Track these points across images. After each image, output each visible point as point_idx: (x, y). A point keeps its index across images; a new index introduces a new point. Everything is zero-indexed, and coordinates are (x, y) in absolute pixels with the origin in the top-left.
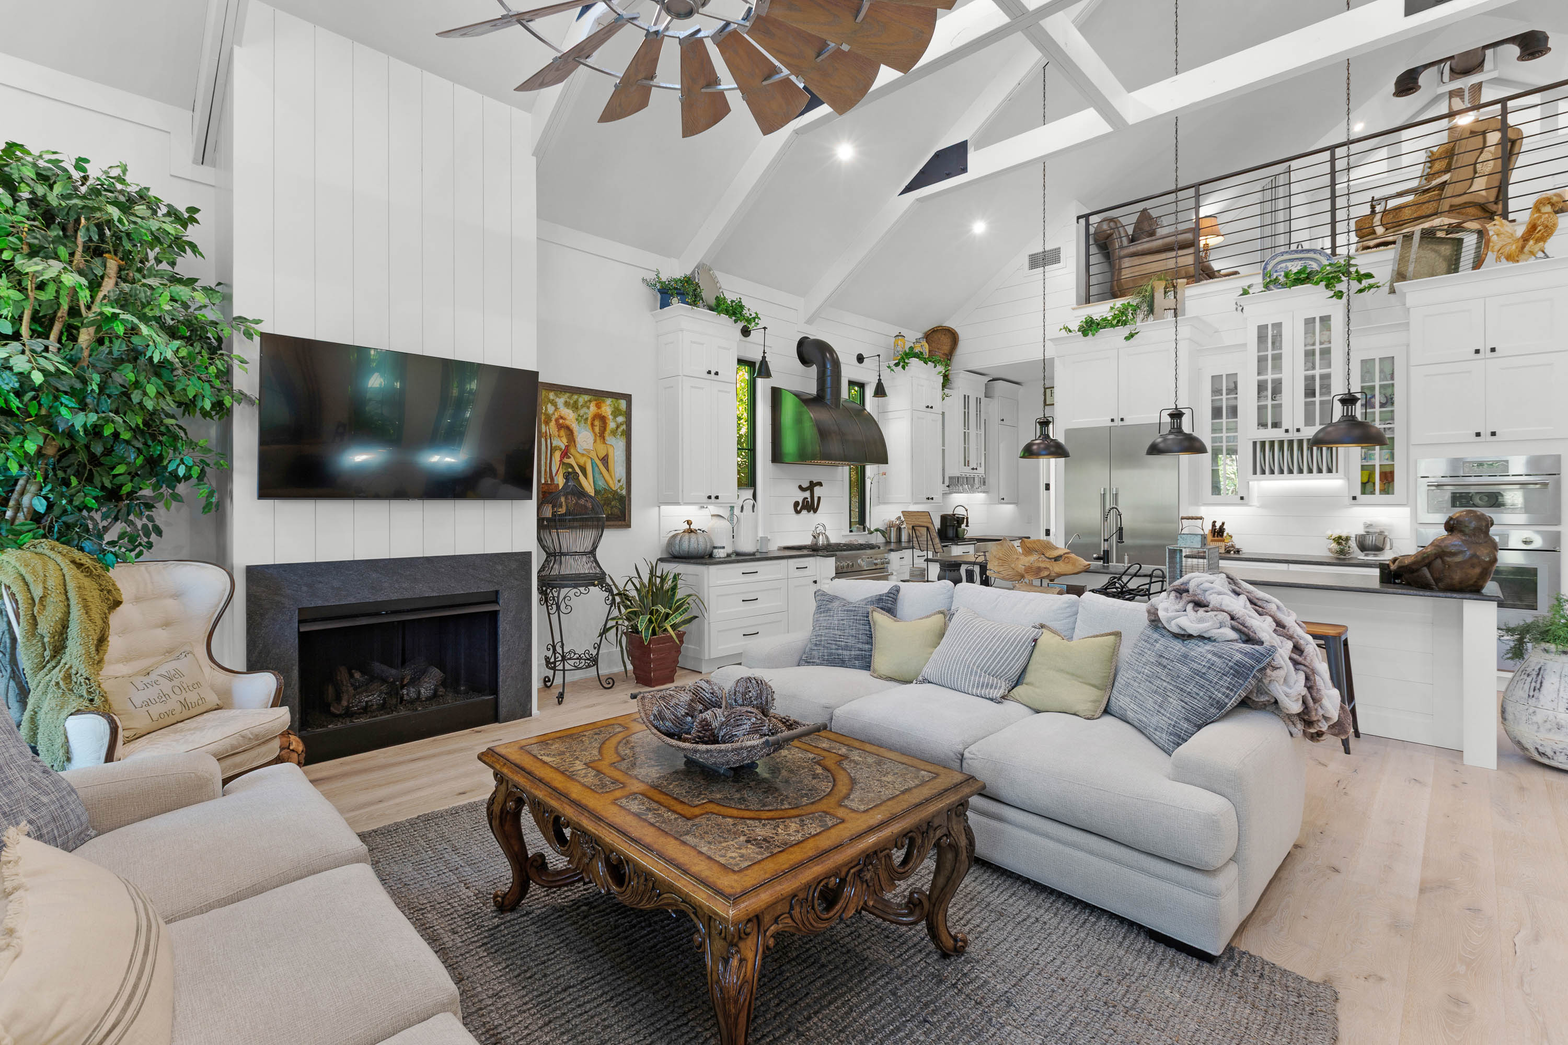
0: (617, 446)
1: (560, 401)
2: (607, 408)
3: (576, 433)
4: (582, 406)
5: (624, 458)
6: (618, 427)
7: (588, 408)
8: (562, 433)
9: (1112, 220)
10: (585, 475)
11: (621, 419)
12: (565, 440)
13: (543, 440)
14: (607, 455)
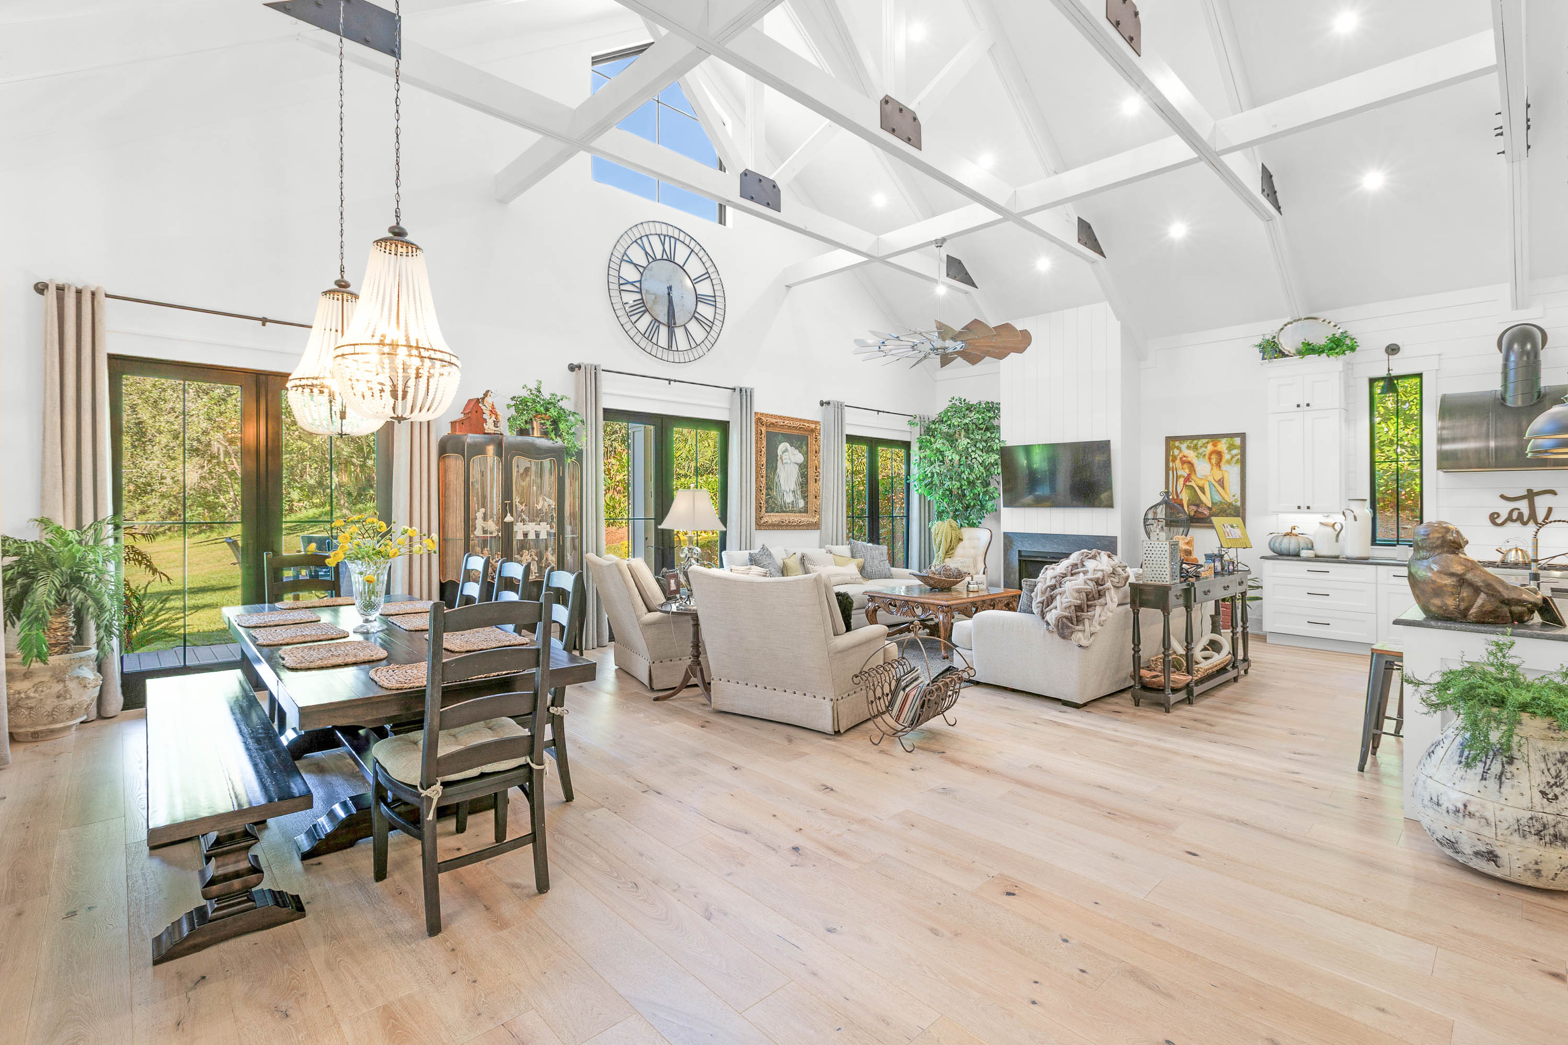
0: (1232, 473)
1: (1184, 446)
2: (1222, 446)
3: (1195, 466)
4: (1201, 447)
5: (1239, 479)
6: (1232, 457)
7: (1206, 447)
8: (1185, 466)
10: (1204, 493)
11: (1235, 452)
12: (1187, 471)
13: (1171, 472)
14: (1223, 478)
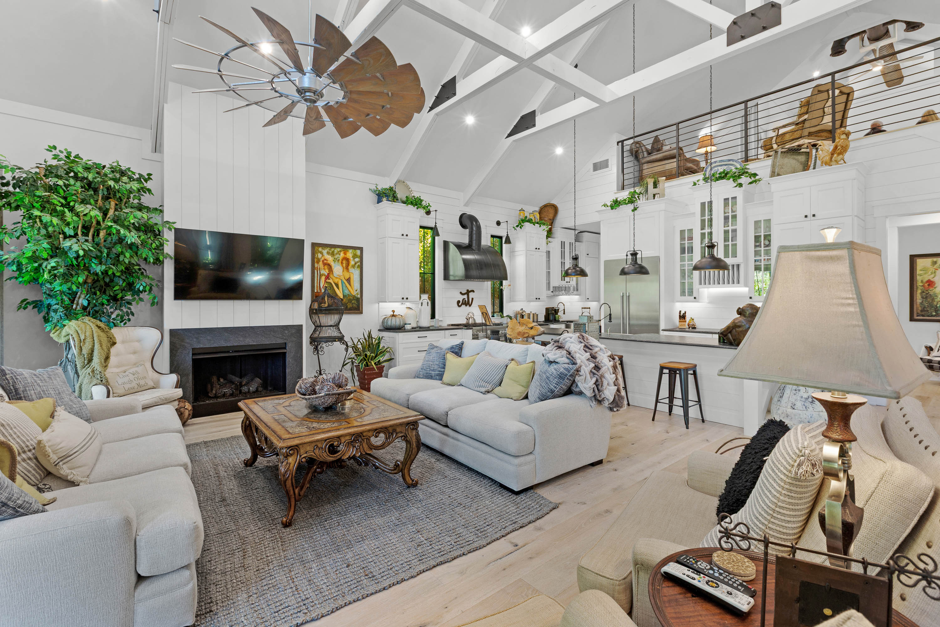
0: (355, 274)
1: (325, 252)
2: (350, 254)
3: (333, 267)
4: (336, 254)
7: (340, 254)
8: (326, 267)
9: (637, 143)
10: (338, 288)
11: (357, 260)
12: (327, 271)
14: (350, 278)
